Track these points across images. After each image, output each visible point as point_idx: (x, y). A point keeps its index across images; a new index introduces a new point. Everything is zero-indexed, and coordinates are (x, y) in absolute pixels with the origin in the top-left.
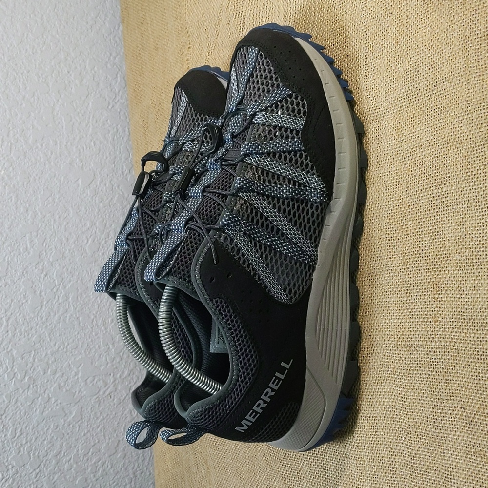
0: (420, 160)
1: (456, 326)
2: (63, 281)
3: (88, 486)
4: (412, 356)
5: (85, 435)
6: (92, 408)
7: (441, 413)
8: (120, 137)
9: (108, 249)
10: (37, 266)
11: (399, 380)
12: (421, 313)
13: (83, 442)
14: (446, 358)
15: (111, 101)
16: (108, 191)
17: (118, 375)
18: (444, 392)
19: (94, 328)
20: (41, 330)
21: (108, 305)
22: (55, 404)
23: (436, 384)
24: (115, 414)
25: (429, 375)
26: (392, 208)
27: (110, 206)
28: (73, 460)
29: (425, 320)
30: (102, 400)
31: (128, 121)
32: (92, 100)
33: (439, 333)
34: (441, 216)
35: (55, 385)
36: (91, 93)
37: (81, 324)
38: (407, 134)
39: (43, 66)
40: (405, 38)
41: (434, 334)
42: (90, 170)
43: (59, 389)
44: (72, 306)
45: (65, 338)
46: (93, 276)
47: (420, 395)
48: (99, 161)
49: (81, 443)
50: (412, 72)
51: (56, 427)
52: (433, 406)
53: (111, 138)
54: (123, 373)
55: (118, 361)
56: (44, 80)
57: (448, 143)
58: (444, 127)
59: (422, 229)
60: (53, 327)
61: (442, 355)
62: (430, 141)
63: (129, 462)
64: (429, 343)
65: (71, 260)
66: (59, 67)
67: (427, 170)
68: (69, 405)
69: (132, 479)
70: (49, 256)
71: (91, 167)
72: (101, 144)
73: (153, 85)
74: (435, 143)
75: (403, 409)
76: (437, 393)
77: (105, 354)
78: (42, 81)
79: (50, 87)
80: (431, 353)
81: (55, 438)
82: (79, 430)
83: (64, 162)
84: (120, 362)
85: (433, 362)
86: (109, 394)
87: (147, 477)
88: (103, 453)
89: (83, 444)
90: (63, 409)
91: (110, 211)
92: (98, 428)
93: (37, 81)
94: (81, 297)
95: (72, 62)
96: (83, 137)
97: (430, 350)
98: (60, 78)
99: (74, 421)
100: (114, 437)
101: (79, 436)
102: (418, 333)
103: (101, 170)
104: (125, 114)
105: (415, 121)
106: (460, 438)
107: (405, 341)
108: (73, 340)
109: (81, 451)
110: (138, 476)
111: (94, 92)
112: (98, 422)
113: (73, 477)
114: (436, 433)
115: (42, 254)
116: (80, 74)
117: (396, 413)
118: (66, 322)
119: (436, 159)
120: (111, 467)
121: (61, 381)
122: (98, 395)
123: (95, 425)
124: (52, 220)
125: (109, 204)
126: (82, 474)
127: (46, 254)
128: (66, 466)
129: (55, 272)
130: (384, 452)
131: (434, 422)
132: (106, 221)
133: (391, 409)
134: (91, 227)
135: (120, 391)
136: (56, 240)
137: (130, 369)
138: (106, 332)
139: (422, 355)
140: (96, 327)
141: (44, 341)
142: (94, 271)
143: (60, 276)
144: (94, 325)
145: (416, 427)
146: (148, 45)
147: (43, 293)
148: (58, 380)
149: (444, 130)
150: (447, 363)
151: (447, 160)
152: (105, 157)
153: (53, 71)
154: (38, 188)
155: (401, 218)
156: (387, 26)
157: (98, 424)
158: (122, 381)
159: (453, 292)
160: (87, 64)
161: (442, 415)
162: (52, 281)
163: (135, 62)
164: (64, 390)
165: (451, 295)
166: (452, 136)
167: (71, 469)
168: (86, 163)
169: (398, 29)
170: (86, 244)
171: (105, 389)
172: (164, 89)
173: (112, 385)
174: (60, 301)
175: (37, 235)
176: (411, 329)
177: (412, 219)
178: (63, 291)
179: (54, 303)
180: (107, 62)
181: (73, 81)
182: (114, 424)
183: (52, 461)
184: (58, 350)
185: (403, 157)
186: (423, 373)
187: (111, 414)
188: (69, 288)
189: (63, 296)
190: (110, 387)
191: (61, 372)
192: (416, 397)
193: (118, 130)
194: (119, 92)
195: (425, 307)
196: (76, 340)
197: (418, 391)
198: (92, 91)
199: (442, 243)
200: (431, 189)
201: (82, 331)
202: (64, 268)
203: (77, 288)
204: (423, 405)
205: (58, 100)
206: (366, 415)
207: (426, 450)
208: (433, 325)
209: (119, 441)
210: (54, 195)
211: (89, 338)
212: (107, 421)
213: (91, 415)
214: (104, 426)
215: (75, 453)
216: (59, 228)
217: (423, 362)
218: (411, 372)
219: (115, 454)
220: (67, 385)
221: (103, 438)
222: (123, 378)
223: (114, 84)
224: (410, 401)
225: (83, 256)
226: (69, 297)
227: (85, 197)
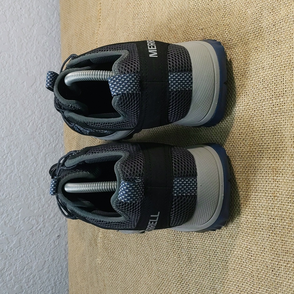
1: (290, 201)
2: (11, 150)
3: (23, 292)
4: (256, 220)
5: (22, 257)
6: (27, 238)
7: (277, 265)
8: (55, 54)
9: (43, 130)
11: (246, 237)
12: (263, 189)
13: (20, 261)
14: (282, 224)
15: (49, 30)
16: (44, 90)
17: (46, 217)
18: (280, 249)
19: (31, 184)
21: (41, 168)
22: (2, 235)
23: (275, 242)
24: (43, 243)
25: (269, 235)
26: (242, 112)
27: (45, 101)
28: (13, 274)
29: (267, 195)
30: (35, 233)
31: (60, 43)
32: (36, 28)
33: (277, 205)
34: (279, 120)
35: (2, 222)
36: (36, 23)
37: (22, 181)
39: (3, 3)
41: (273, 205)
42: (33, 75)
43: (5, 225)
44: (16, 168)
45: (11, 190)
46: (32, 148)
47: (262, 249)
48: (40, 70)
49: (19, 262)
51: (2, 251)
52: (272, 259)
53: (48, 55)
54: (50, 215)
55: (47, 206)
56: (3, 13)
57: (285, 67)
58: (281, 55)
59: (265, 128)
60: (2, 182)
61: (280, 222)
62: (270, 65)
63: (52, 275)
64: (269, 212)
65: (17, 137)
66: (15, 4)
67: (268, 85)
68: (11, 236)
69: (53, 287)
70: (1, 134)
71: (33, 74)
72: (41, 58)
73: (76, 20)
74: (274, 66)
75: (248, 258)
76: (275, 250)
77: (38, 202)
78: (2, 13)
79: (8, 18)
80: (271, 220)
82: (18, 253)
83: (15, 70)
84: (48, 208)
85: (272, 226)
86: (40, 229)
87: (64, 286)
88: (34, 269)
89: (20, 263)
90: (7, 239)
91: (45, 104)
92: (31, 252)
94: (23, 162)
95: (24, 2)
96: (29, 53)
97: (270, 217)
98: (15, 12)
99: (14, 247)
100: (42, 258)
101: (18, 258)
102: (261, 204)
103: (40, 76)
104: (58, 39)
106: (292, 285)
107: (251, 209)
108: (16, 192)
109: (19, 268)
110: (58, 285)
111: (38, 23)
112: (32, 248)
113: (13, 285)
114: (273, 278)
116: (29, 10)
117: (243, 261)
118: (11, 179)
119: (275, 77)
120: (39, 279)
121: (6, 220)
122: (32, 230)
123: (29, 250)
124: (5, 109)
125: (45, 99)
126: (19, 283)
128: (7, 278)
129: (5, 145)
130: (233, 287)
131: (273, 271)
132: (43, 111)
133: (239, 257)
134: (32, 115)
135: (47, 227)
136: (7, 123)
137: (55, 213)
138: (39, 187)
139: (264, 220)
140: (32, 183)
142: (32, 145)
143: (9, 147)
144: (31, 182)
145: (258, 273)
148: (4, 218)
149: (281, 57)
150: (283, 228)
151: (283, 79)
152: (43, 68)
153: (10, 7)
155: (248, 119)
157: (31, 250)
158: (49, 220)
159: (288, 176)
160: (34, 3)
161: (278, 266)
162: (3, 150)
163: (66, 4)
164: (9, 226)
165: (286, 178)
166: (287, 61)
167: (11, 280)
168: (30, 71)
170: (28, 126)
171: (37, 226)
172: (84, 23)
173: (42, 223)
174: (8, 165)
176: (256, 201)
177: (257, 120)
178: (10, 158)
179: (4, 166)
180: (48, 4)
181: (23, 15)
182: (42, 250)
184: (5, 199)
186: (265, 233)
187: (40, 243)
188: (14, 156)
189: (10, 161)
190: (40, 224)
191: (7, 213)
192: (258, 251)
193: (53, 50)
194: (55, 24)
195: (266, 185)
196: (18, 192)
197: (260, 246)
198: (37, 22)
199: (280, 139)
200: (272, 99)
201: (22, 186)
202: (11, 142)
203: (20, 156)
204: (264, 257)
205: (13, 27)
206: (220, 258)
207: (265, 291)
208: (272, 199)
209: (45, 261)
210: (7, 92)
211: (27, 190)
212: (37, 247)
213: (27, 243)
214: (35, 251)
215: (14, 269)
216: (10, 115)
217: (265, 226)
218: (255, 232)
219: (42, 270)
220: (10, 222)
221: (34, 259)
222: (50, 218)
223: (52, 18)
224: (254, 253)
225: (25, 135)
226: (14, 162)
227: (28, 94)
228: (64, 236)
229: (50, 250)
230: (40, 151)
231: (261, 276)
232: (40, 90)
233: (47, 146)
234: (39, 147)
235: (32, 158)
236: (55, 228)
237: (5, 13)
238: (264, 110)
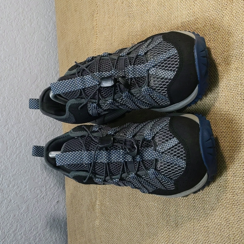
0: (241, 92)
2: (19, 135)
4: (234, 198)
5: (30, 219)
6: (33, 205)
8: (52, 56)
9: (43, 118)
10: (5, 127)
11: (225, 210)
13: (29, 223)
15: (47, 36)
16: (44, 86)
17: (48, 187)
19: (35, 161)
20: (7, 163)
22: (14, 203)
24: (46, 208)
28: (23, 234)
30: (39, 200)
31: (56, 47)
32: (37, 35)
35: (14, 193)
36: (36, 31)
37: (29, 159)
38: (233, 76)
39: (10, 16)
40: (234, 23)
42: (35, 74)
43: (16, 195)
44: (23, 149)
45: (20, 167)
46: (35, 132)
47: (238, 219)
48: (40, 69)
49: (28, 224)
50: (239, 43)
51: (14, 216)
53: (46, 57)
54: (51, 185)
55: (48, 179)
56: (10, 24)
60: (13, 161)
63: (53, 233)
65: (24, 124)
66: (19, 16)
68: (21, 204)
69: (54, 242)
70: (11, 122)
71: (35, 73)
72: (41, 60)
73: (73, 30)
75: (226, 225)
77: (41, 175)
78: (9, 24)
79: (14, 28)
81: (13, 222)
82: (26, 217)
83: (21, 70)
84: (49, 179)
86: (43, 197)
88: (39, 229)
89: (29, 225)
90: (18, 206)
93: (6, 24)
94: (29, 144)
95: (26, 14)
96: (31, 56)
98: (19, 22)
99: (24, 212)
100: (45, 220)
101: (27, 220)
102: (239, 185)
103: (41, 74)
104: (54, 43)
105: (239, 70)
108: (24, 168)
109: (28, 228)
110: (58, 240)
111: (38, 31)
112: (37, 212)
113: (23, 242)
115: (8, 121)
116: (30, 20)
118: (20, 158)
120: (44, 237)
121: (17, 191)
122: (37, 197)
123: (35, 214)
124: (14, 102)
126: (28, 241)
127: (10, 121)
128: (19, 237)
129: (15, 131)
133: (219, 225)
135: (49, 195)
136: (15, 113)
137: (54, 183)
138: (42, 164)
139: (241, 198)
140: (37, 161)
141: (8, 169)
142: (36, 130)
143: (18, 133)
145: (234, 236)
146: (70, 8)
147: (8, 142)
148: (15, 190)
152: (43, 67)
153: (16, 19)
154: (6, 84)
156: (223, 15)
157: (37, 214)
158: (50, 190)
160: (34, 15)
162: (13, 135)
163: (62, 17)
164: (19, 196)
167: (22, 238)
168: (32, 70)
169: (230, 18)
170: (32, 115)
171: (41, 194)
172: (80, 33)
173: (45, 192)
174: (17, 147)
175: (5, 110)
176: (234, 183)
178: (19, 141)
179: (14, 148)
180: (45, 15)
181: (26, 25)
182: (45, 213)
183: (12, 234)
184: (15, 174)
185: (230, 88)
186: (241, 208)
187: (44, 208)
188: (22, 139)
189: (19, 144)
190: (43, 193)
191: (17, 186)
192: (235, 220)
193: (50, 52)
194: (51, 31)
196: (26, 168)
197: (237, 217)
198: (37, 30)
201: (29, 163)
202: (19, 128)
203: (26, 140)
204: (240, 225)
205: (18, 35)
206: (203, 225)
209: (48, 222)
210: (15, 88)
211: (33, 167)
212: (41, 212)
213: (33, 209)
214: (40, 214)
215: (24, 230)
216: (17, 106)
217: (241, 202)
218: (233, 206)
219: (46, 230)
220: (20, 193)
221: (39, 221)
222: (51, 188)
223: (48, 27)
224: (231, 222)
225: (30, 122)
226: (22, 145)
227: (32, 89)
228: (62, 201)
229: (51, 214)
230: (42, 135)
231: (236, 238)
232: (41, 85)
233: (47, 130)
234: (41, 131)
235: (36, 141)
236: (55, 195)
237: (11, 24)
238: (241, 116)
